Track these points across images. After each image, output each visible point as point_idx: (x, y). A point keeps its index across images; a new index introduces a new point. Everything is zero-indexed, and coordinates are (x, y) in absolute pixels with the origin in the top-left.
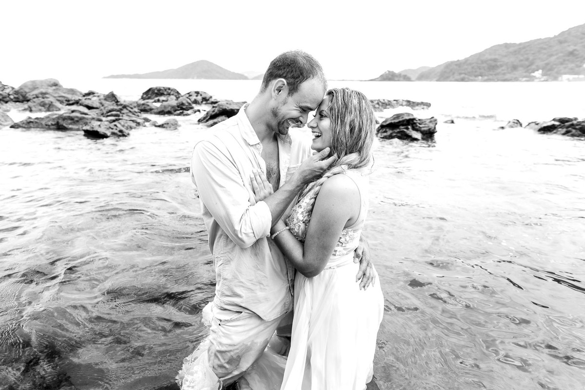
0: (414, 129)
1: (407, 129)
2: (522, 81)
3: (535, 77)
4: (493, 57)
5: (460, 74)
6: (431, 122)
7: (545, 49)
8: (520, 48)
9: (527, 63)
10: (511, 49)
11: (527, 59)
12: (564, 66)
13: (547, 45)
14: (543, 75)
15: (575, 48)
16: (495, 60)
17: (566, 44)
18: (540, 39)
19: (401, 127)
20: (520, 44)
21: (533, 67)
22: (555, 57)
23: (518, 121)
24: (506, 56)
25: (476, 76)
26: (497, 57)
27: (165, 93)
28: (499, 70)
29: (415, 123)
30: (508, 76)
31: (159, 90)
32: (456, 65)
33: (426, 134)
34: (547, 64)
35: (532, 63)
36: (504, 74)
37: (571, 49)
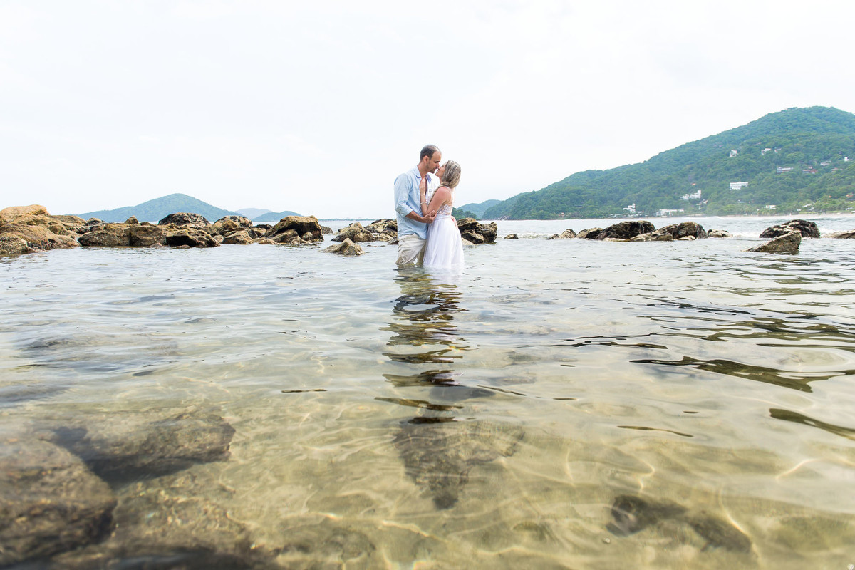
0: (477, 232)
1: (472, 232)
2: (613, 218)
3: (628, 211)
4: (576, 188)
5: (538, 209)
6: (491, 226)
7: (636, 178)
8: (607, 177)
9: (617, 195)
10: (597, 178)
11: (617, 191)
12: (660, 198)
13: (637, 173)
14: (637, 210)
15: (670, 176)
16: (579, 192)
17: (658, 173)
18: (630, 165)
19: (466, 231)
20: (607, 172)
21: (625, 200)
22: (649, 187)
23: (572, 231)
24: (591, 187)
25: (558, 212)
26: (580, 188)
27: (190, 220)
28: (585, 205)
29: (477, 228)
30: (596, 212)
31: (182, 217)
32: (532, 198)
33: (488, 236)
34: (641, 196)
35: (623, 196)
36: (591, 209)
37: (665, 177)
